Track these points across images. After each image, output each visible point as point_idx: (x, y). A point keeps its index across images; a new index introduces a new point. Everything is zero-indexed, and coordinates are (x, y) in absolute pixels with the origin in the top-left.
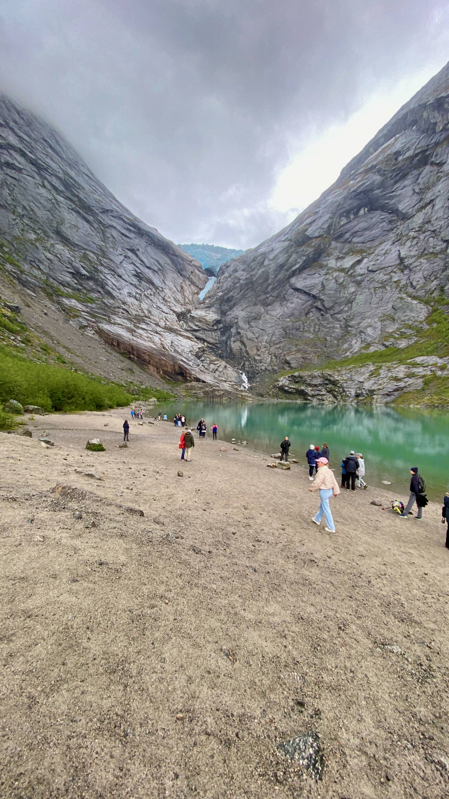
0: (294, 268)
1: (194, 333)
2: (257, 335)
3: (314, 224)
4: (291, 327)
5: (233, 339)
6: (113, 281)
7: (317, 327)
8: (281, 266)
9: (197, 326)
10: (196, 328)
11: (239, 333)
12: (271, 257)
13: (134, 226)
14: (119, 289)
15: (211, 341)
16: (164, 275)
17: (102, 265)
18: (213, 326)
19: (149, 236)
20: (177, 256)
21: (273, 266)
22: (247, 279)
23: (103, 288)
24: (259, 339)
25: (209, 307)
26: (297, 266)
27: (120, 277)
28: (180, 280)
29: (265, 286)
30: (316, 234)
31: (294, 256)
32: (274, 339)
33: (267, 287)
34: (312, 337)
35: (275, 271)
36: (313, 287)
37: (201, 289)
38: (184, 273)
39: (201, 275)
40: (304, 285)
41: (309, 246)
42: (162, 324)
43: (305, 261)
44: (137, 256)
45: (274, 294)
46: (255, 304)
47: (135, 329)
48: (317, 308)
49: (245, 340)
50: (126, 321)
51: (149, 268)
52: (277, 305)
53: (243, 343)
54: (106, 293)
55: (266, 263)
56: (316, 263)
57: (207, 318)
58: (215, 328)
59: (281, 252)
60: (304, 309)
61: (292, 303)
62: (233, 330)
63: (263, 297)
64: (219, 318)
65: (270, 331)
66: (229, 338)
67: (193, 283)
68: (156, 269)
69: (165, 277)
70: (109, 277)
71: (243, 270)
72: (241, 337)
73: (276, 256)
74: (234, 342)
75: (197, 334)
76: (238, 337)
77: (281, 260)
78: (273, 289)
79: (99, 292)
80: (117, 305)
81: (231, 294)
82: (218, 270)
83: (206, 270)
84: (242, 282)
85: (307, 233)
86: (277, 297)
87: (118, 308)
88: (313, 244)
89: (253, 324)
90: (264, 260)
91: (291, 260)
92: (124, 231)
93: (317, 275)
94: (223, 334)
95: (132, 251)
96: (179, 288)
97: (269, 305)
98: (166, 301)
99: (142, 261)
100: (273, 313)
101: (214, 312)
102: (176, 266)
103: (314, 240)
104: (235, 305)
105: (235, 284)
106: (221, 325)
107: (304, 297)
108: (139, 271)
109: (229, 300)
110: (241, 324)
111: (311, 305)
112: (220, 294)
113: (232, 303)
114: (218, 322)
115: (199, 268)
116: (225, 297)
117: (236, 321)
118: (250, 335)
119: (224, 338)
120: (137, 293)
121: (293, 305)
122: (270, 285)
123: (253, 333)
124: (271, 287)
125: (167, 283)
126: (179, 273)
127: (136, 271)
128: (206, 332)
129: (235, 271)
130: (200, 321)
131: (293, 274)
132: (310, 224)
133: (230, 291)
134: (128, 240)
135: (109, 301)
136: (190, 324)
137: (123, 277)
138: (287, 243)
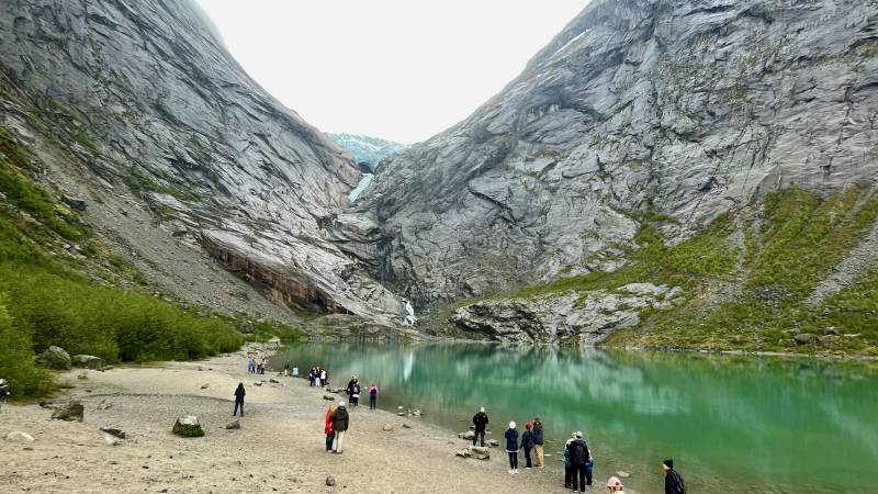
0: (474, 169)
1: (341, 245)
2: (427, 250)
3: (497, 119)
4: (471, 240)
5: (394, 254)
6: (230, 173)
7: (505, 242)
8: (459, 166)
9: (345, 235)
10: (344, 239)
11: (402, 247)
12: (445, 153)
13: (267, 106)
14: (238, 184)
15: (365, 256)
16: (302, 169)
17: (217, 152)
18: (367, 236)
19: (286, 120)
20: (322, 146)
21: (448, 165)
22: (414, 178)
23: (215, 181)
24: (430, 256)
25: (363, 212)
26: (477, 167)
27: (241, 168)
28: (325, 175)
29: (437, 188)
30: (500, 131)
31: (474, 154)
32: (449, 255)
33: (441, 189)
34: (499, 255)
35: (450, 170)
36: (498, 192)
37: (353, 188)
38: (331, 167)
39: (353, 171)
40: (487, 189)
41: (491, 143)
42: (296, 231)
43: (487, 161)
44: (267, 142)
45: (451, 198)
46: (425, 210)
47: (255, 237)
48: (503, 218)
49: (411, 255)
50: (244, 227)
51: (282, 158)
52: (453, 212)
53: (408, 260)
54: (219, 189)
55: (439, 160)
56: (500, 165)
57: (360, 226)
58: (370, 238)
59: (457, 149)
60: (487, 219)
61: (472, 211)
62: (395, 243)
63: (434, 202)
64: (376, 227)
65: (445, 245)
66: (389, 252)
67: (342, 180)
68: (292, 160)
69: (304, 171)
70: (225, 167)
71: (409, 167)
72: (406, 252)
73: (451, 153)
74: (396, 258)
75: (345, 246)
76: (402, 252)
77: (458, 158)
78: (448, 192)
79: (210, 187)
80: (233, 204)
81: (393, 196)
82: (376, 165)
83: (360, 164)
84: (407, 181)
85: (489, 129)
86: (453, 202)
87: (234, 208)
88: (496, 142)
89: (421, 235)
90: (436, 157)
91: (469, 159)
92: (253, 112)
93: (502, 178)
94: (380, 247)
95: (261, 136)
96: (323, 186)
97: (443, 212)
98: (304, 202)
99: (273, 149)
100: (446, 222)
101: (370, 218)
102: (320, 157)
103: (497, 137)
104: (397, 210)
105: (398, 184)
106: (379, 236)
107: (488, 205)
108: (268, 162)
109: (390, 203)
110: (405, 234)
111: (497, 214)
112: (378, 195)
113: (394, 207)
114: (374, 231)
115: (351, 162)
116: (385, 200)
117: (399, 230)
118: (418, 250)
119: (382, 253)
120: (263, 190)
121: (473, 214)
122: (443, 187)
123: (422, 247)
124: (444, 190)
125: (306, 178)
126: (324, 166)
127: (264, 161)
128: (357, 244)
129: (399, 168)
130: (349, 230)
131: (473, 175)
132: (493, 118)
133: (391, 192)
134: (257, 122)
135: (221, 199)
136: (336, 233)
137: (246, 168)
138: (464, 139)
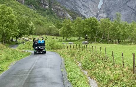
4: (127, 18)
14: (82, 12)
16: (88, 3)
17: (76, 5)
23: (79, 12)
27: (80, 8)
28: (92, 3)
29: (119, 6)
36: (133, 6)
37: (98, 4)
40: (130, 5)
46: (117, 11)
51: (84, 2)
52: (123, 11)
57: (104, 16)
60: (131, 13)
61: (127, 11)
63: (119, 9)
64: (107, 16)
67: (96, 3)
68: (86, 1)
81: (110, 8)
86: (123, 9)
93: (134, 3)
96: (93, 6)
97: (121, 11)
98: (91, 12)
101: (106, 14)
105: (111, 5)
107: (131, 9)
108: (83, 4)
111: (133, 12)
113: (110, 11)
116: (108, 9)
117: (112, 16)
120: (85, 12)
122: (121, 5)
125: (89, 5)
126: (92, 1)
130: (102, 17)
131: (127, 2)
